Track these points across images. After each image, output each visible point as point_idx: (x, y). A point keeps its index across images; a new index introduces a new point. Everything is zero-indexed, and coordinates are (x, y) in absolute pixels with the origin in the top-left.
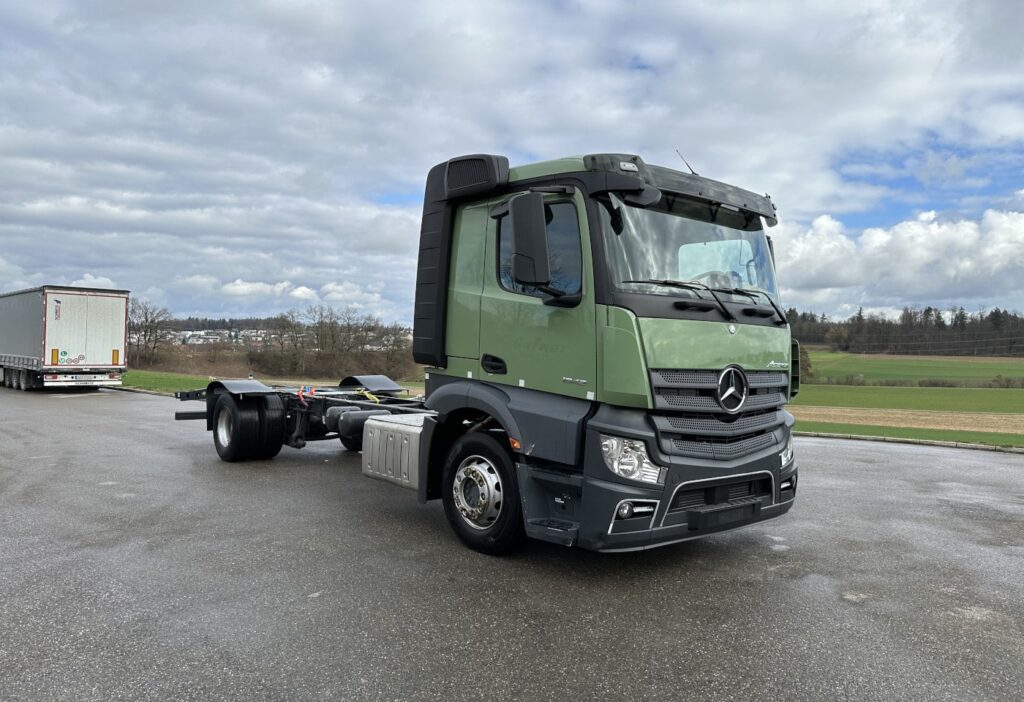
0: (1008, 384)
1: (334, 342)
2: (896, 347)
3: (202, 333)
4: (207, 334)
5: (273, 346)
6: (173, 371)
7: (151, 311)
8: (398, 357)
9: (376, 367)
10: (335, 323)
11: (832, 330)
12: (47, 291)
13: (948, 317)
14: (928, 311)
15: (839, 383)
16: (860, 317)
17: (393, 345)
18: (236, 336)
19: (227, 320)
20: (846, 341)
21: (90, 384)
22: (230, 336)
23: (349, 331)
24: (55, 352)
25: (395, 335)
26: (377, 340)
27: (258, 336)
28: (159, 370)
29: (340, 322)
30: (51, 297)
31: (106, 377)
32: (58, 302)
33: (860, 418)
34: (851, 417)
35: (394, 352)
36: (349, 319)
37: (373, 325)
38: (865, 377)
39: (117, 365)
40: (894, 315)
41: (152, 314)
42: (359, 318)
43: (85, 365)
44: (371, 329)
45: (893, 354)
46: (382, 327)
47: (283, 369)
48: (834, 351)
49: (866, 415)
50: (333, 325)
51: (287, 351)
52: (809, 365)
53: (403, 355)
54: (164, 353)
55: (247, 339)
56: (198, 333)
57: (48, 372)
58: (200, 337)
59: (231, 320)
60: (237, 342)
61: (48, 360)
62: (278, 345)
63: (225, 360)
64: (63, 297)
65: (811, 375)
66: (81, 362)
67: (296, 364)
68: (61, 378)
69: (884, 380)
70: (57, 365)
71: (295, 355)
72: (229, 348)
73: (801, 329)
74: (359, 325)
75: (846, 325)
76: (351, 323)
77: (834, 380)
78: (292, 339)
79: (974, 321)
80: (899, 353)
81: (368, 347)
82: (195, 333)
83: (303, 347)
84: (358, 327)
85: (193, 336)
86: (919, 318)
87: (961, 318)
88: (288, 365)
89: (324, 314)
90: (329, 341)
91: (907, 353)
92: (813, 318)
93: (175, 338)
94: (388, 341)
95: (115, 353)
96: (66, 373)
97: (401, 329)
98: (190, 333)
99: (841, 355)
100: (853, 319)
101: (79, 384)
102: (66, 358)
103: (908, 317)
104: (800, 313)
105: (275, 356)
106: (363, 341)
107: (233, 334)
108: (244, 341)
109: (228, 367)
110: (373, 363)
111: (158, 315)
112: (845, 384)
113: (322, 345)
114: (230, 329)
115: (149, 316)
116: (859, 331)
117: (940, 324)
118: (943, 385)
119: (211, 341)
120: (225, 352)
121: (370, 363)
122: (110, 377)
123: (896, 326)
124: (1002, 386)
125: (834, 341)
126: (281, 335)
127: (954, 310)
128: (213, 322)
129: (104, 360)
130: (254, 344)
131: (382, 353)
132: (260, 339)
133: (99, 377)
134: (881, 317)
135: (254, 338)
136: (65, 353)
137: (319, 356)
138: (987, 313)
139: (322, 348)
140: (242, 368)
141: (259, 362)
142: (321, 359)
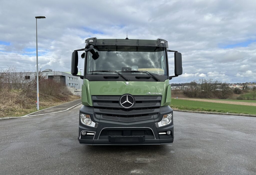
3: (175, 87)
4: (176, 87)
8: (226, 92)
10: (206, 83)
18: (183, 88)
19: (181, 84)
23: (211, 85)
29: (208, 83)
35: (224, 91)
36: (211, 82)
42: (213, 81)
47: (192, 96)
51: (193, 91)
56: (174, 87)
58: (174, 88)
60: (183, 89)
63: (178, 93)
67: (196, 94)
71: (195, 92)
72: (180, 91)
82: (173, 87)
83: (198, 90)
84: (213, 84)
85: (173, 88)
88: (194, 95)
89: (203, 81)
90: (205, 88)
98: (172, 87)
105: (190, 92)
107: (182, 87)
108: (185, 89)
109: (179, 95)
110: (218, 94)
114: (181, 86)
119: (177, 89)
128: (178, 84)
131: (221, 91)
132: (189, 88)
140: (182, 95)
141: (186, 94)
142: (203, 93)
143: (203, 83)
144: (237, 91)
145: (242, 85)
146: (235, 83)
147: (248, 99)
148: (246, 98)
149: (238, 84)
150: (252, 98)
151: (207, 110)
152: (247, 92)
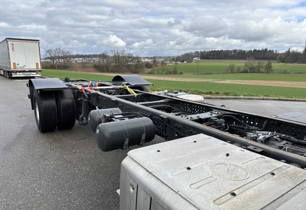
1: (119, 61)
2: (300, 61)
3: (81, 59)
4: (82, 59)
5: (101, 63)
6: (73, 71)
7: (64, 52)
9: (132, 69)
11: (279, 55)
12: (8, 40)
15: (281, 73)
16: (289, 51)
17: (137, 62)
18: (91, 60)
19: (88, 55)
20: (283, 59)
21: (29, 76)
22: (89, 60)
23: (123, 58)
24: (14, 64)
25: (137, 59)
26: (132, 61)
27: (97, 60)
28: (68, 70)
29: (121, 55)
30: (10, 43)
31: (35, 73)
32: (13, 44)
33: (291, 85)
34: (288, 85)
35: (137, 65)
36: (123, 54)
37: (130, 56)
38: (290, 71)
39: (38, 68)
41: (65, 53)
42: (126, 54)
43: (26, 69)
44: (130, 57)
45: (299, 63)
46: (133, 57)
47: (105, 70)
48: (279, 62)
49: (293, 84)
50: (119, 56)
51: (105, 64)
52: (271, 67)
53: (140, 65)
54: (69, 65)
55: (94, 61)
56: (80, 59)
57: (13, 72)
58: (80, 60)
59: (89, 55)
60: (91, 61)
61: (12, 67)
62: (102, 62)
63: (87, 67)
64: (15, 43)
65: (272, 71)
66: (25, 68)
67: (108, 68)
68: (18, 73)
69: (296, 72)
70: (16, 69)
71: (108, 65)
72: (89, 64)
73: (268, 55)
74: (126, 56)
75: (284, 54)
76: (124, 55)
77: (279, 72)
78: (107, 60)
80: (301, 63)
81: (129, 63)
83: (110, 63)
84: (126, 57)
85: (78, 60)
88: (106, 69)
89: (116, 53)
90: (118, 61)
91: (304, 63)
92: (272, 51)
93: (73, 60)
94: (135, 61)
95: (37, 64)
96: (20, 72)
97: (139, 57)
98: (77, 59)
99: (281, 64)
100: (286, 52)
101: (25, 76)
102: (19, 66)
104: (268, 50)
105: (102, 66)
106: (128, 61)
107: (90, 59)
109: (88, 69)
110: (131, 68)
111: (67, 53)
112: (283, 73)
113: (116, 62)
114: (89, 57)
115: (64, 53)
116: (289, 56)
119: (84, 61)
120: (88, 65)
121: (130, 68)
122: (36, 73)
123: (301, 54)
125: (279, 59)
126: (103, 60)
128: (84, 55)
129: (34, 67)
130: (96, 62)
131: (134, 65)
132: (97, 61)
133: (32, 73)
134: (296, 51)
135: (96, 60)
136: (18, 64)
137: (115, 66)
139: (116, 63)
140: (93, 69)
141: (97, 68)
142: (116, 67)
143: (115, 55)
144: (148, 65)
145: (150, 59)
146: (144, 57)
147: (158, 74)
148: (156, 73)
149: (147, 58)
150: (161, 72)
151: (206, 92)
152: (156, 66)
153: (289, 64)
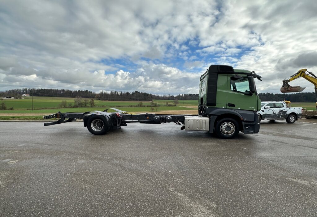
0: (132, 106)
2: (110, 99)
11: (96, 95)
13: (119, 93)
14: (116, 92)
16: (102, 93)
20: (100, 98)
40: (109, 92)
48: (97, 100)
52: (94, 103)
65: (95, 105)
69: (110, 106)
73: (90, 95)
75: (99, 94)
77: (100, 106)
79: (124, 94)
86: (114, 93)
87: (121, 93)
92: (92, 92)
99: (99, 101)
103: (112, 93)
104: (89, 91)
112: (102, 107)
116: (102, 96)
117: (118, 94)
118: (121, 107)
123: (109, 95)
124: (131, 107)
125: (97, 98)
127: (120, 92)
138: (126, 93)
153: (103, 101)
